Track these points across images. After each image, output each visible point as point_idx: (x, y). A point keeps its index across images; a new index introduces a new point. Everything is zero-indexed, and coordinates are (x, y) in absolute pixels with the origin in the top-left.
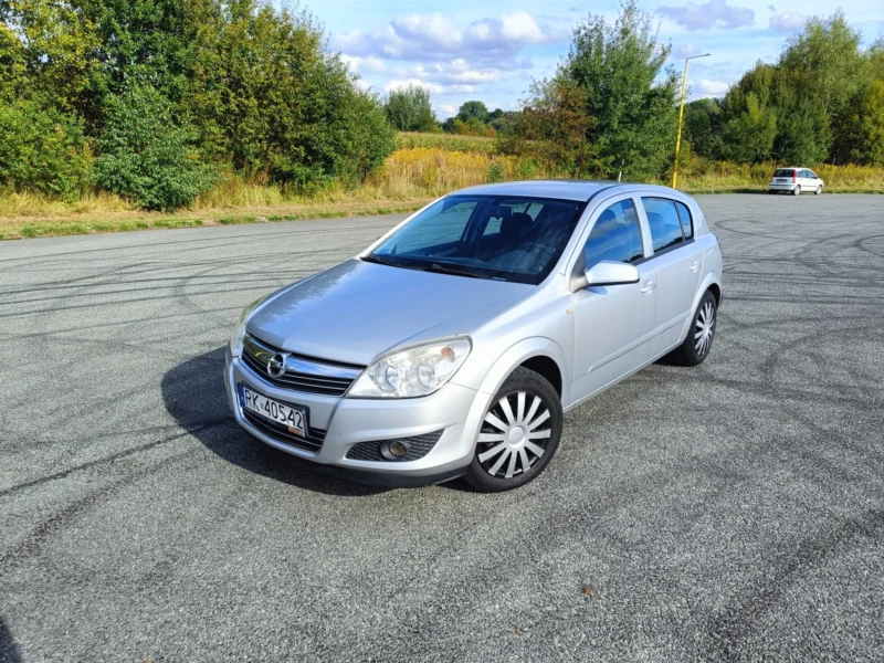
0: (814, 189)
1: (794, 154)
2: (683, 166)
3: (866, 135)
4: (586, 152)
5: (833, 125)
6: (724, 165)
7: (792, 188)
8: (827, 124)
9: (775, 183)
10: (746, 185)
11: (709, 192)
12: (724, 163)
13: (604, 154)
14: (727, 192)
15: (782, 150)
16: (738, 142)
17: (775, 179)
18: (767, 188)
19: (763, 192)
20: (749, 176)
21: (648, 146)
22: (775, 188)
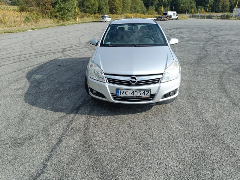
0: (110, 21)
1: (103, 11)
2: (79, 15)
3: (116, 6)
4: (53, 11)
5: (108, 4)
6: (88, 14)
7: (106, 20)
8: (108, 3)
9: (101, 19)
10: (94, 20)
11: (87, 22)
12: (87, 14)
13: (58, 11)
14: (91, 22)
15: (100, 10)
16: (89, 8)
17: (101, 18)
18: (100, 20)
19: (99, 22)
20: (94, 17)
21: (70, 9)
22: (102, 20)
